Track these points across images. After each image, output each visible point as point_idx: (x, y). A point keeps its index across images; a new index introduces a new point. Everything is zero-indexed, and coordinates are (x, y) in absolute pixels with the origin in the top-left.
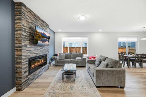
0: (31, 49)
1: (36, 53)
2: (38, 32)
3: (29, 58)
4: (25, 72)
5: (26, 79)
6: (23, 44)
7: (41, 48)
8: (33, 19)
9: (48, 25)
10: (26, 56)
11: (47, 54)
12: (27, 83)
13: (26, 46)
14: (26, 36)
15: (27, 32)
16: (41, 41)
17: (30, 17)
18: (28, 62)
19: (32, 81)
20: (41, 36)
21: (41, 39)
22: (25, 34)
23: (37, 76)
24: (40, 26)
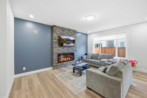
0: (59, 49)
1: (63, 51)
2: (63, 39)
3: (58, 54)
4: (55, 61)
5: (56, 64)
6: (54, 46)
7: (67, 48)
8: (60, 31)
9: (76, 31)
10: (56, 52)
11: (74, 53)
12: (56, 67)
13: (56, 47)
14: (56, 42)
15: (57, 39)
16: (66, 43)
17: (58, 31)
18: (57, 56)
19: (60, 67)
20: (65, 40)
21: (65, 42)
22: (55, 41)
23: (64, 66)
24: (67, 33)
